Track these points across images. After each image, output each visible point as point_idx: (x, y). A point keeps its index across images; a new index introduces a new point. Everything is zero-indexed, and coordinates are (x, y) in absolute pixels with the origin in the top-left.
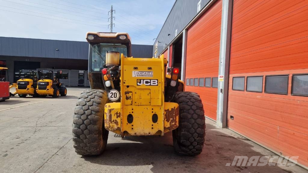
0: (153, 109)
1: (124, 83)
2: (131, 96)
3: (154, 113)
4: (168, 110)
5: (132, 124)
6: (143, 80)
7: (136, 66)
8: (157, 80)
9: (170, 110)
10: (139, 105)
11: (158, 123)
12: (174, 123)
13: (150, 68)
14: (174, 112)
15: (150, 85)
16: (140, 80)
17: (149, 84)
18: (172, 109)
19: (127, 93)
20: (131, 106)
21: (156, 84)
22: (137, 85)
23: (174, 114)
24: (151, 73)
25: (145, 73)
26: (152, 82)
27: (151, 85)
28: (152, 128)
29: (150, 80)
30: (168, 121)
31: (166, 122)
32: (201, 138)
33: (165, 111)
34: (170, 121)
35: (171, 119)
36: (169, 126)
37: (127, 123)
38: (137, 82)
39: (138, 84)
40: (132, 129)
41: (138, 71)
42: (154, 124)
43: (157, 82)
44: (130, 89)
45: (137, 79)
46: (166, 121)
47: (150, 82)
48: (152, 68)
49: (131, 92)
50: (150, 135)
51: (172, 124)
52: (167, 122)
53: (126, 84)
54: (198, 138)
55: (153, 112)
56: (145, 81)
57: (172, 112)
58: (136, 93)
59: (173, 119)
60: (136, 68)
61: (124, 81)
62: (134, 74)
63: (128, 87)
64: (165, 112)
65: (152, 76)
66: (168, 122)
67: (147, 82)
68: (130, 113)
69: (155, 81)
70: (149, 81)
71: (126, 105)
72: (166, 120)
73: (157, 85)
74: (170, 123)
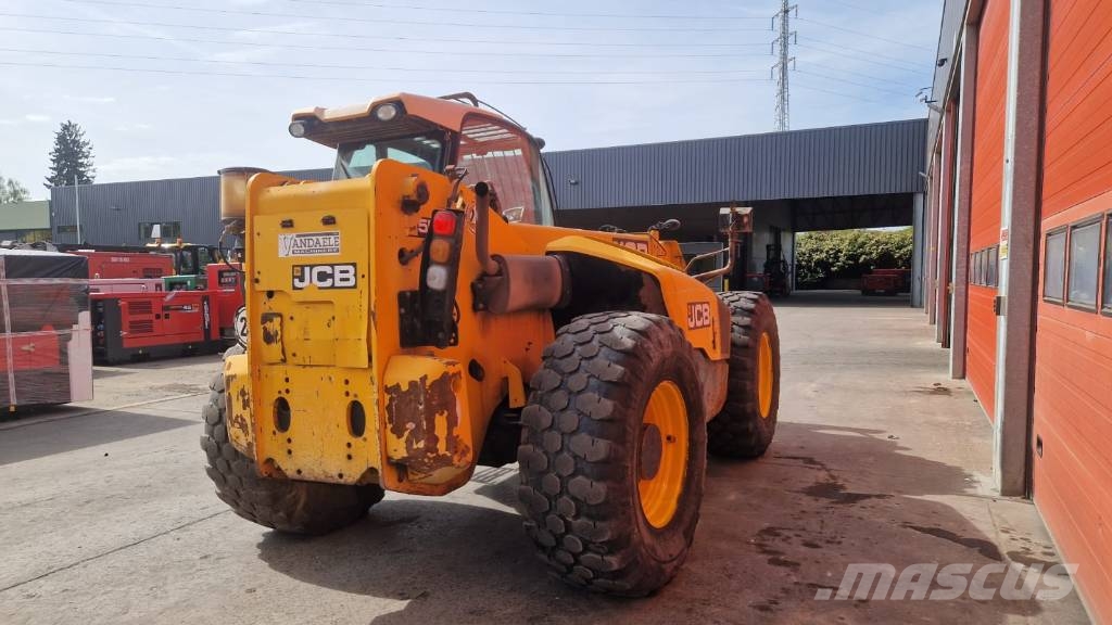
0: (347, 382)
1: (257, 281)
2: (279, 328)
3: (351, 398)
4: (398, 386)
5: (288, 434)
6: (312, 267)
7: (287, 217)
8: (354, 265)
9: (405, 388)
10: (305, 366)
11: (365, 439)
12: (421, 445)
13: (329, 221)
14: (422, 399)
15: (333, 287)
16: (303, 267)
17: (329, 283)
18: (412, 384)
19: (267, 318)
20: (281, 367)
21: (351, 283)
22: (295, 288)
23: (421, 407)
24: (332, 237)
25: (314, 238)
26: (338, 276)
27: (336, 285)
28: (349, 457)
29: (332, 266)
30: (398, 432)
31: (392, 437)
32: (591, 523)
33: (387, 390)
34: (406, 434)
35: (411, 426)
36: (406, 455)
37: (274, 429)
38: (294, 277)
39: (297, 283)
40: (290, 452)
41: (294, 235)
42: (353, 440)
43: (355, 275)
44: (276, 305)
45: (294, 266)
46: (393, 431)
47: (332, 276)
48: (337, 220)
49: (280, 315)
50: (342, 481)
51: (415, 446)
52: (394, 436)
53: (263, 286)
54: (579, 521)
55: (347, 394)
56: (316, 270)
57: (412, 397)
58: (292, 318)
59: (418, 426)
60: (288, 224)
61: (257, 276)
62: (285, 246)
63: (270, 294)
64: (387, 397)
65: (338, 251)
66: (399, 437)
67: (322, 277)
68: (280, 392)
69: (347, 272)
70: (328, 270)
71: (268, 361)
72: (389, 426)
73: (355, 287)
74: (409, 443)
